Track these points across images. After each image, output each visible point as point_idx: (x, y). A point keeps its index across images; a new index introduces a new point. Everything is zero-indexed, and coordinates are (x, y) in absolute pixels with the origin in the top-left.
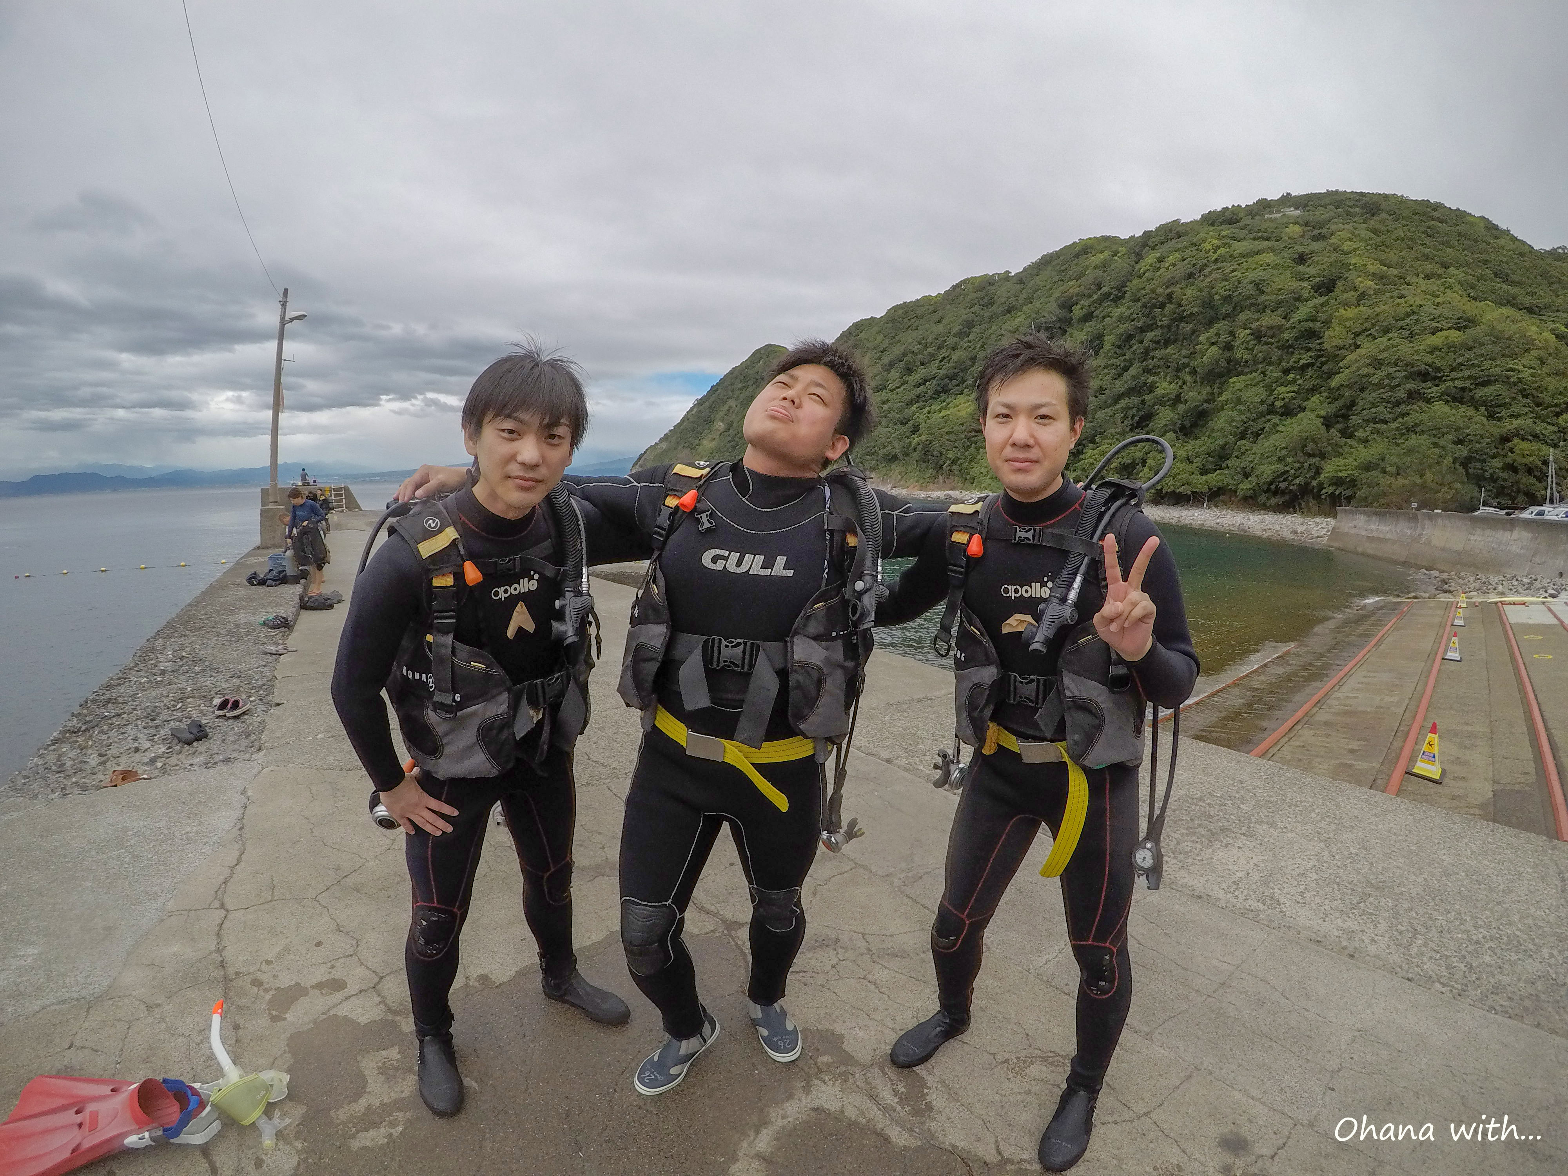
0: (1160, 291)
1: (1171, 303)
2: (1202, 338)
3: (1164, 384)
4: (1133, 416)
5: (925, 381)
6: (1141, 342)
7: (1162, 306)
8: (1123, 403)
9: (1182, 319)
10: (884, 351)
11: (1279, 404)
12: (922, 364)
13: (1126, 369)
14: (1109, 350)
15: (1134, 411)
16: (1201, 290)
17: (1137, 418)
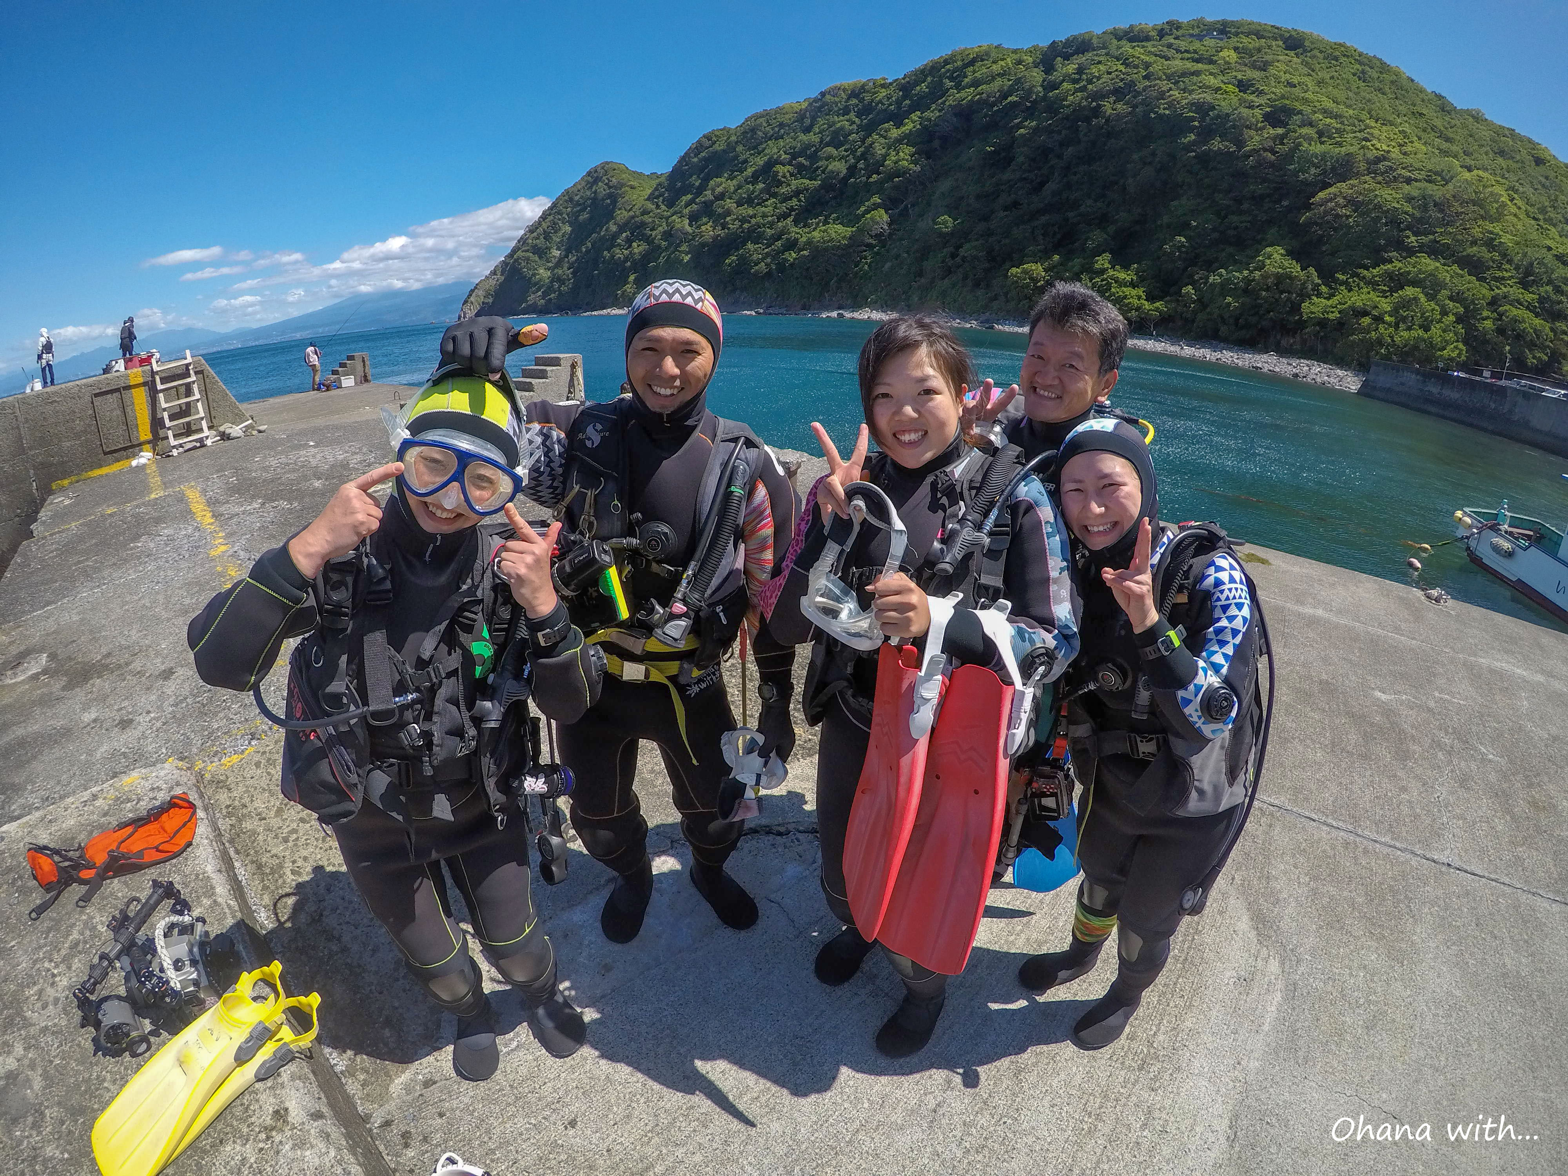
0: (1085, 103)
1: (1097, 117)
2: (1135, 157)
3: (1089, 202)
4: (1055, 234)
5: (797, 193)
6: (1060, 157)
7: (1087, 120)
8: (1044, 219)
9: (1109, 135)
10: (746, 161)
11: (1231, 232)
12: (792, 175)
13: (1042, 184)
14: (1023, 164)
15: (1056, 228)
16: (1134, 107)
17: (1059, 236)
